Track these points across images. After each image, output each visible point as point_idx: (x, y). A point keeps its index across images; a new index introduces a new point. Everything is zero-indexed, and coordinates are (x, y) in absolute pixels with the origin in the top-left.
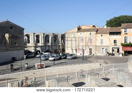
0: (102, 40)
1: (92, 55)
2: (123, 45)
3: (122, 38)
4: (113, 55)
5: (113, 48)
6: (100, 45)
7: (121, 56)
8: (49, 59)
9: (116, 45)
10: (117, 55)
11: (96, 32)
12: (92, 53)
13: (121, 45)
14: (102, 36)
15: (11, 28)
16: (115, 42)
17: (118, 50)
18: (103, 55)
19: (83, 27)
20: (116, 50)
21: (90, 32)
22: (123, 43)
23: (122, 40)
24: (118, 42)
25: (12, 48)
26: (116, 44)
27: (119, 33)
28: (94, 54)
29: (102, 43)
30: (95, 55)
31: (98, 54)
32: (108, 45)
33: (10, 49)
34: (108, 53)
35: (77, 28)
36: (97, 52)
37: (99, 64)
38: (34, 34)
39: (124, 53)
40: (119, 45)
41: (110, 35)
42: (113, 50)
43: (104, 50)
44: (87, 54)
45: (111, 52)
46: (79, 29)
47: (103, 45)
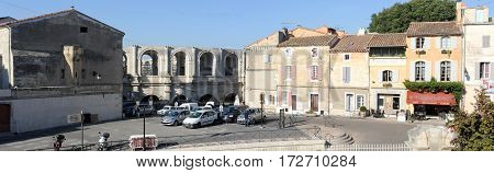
0: (347, 70)
1: (319, 113)
2: (412, 88)
3: (407, 65)
4: (379, 114)
5: (378, 95)
6: (342, 84)
7: (402, 118)
8: (184, 122)
9: (390, 85)
10: (390, 115)
11: (332, 47)
12: (316, 109)
13: (404, 87)
14: (347, 57)
15: (84, 30)
16: (386, 76)
17: (396, 100)
18: (348, 114)
19: (298, 34)
20: (389, 100)
21: (312, 48)
22: (412, 79)
23: (408, 71)
24: (394, 77)
25: (82, 88)
26: (389, 82)
27: (400, 50)
28: (322, 112)
29: (346, 79)
30: (326, 113)
31: (335, 112)
32: (365, 85)
33: (76, 88)
34: (363, 109)
35: (276, 37)
36: (331, 105)
37: (324, 142)
38: (137, 48)
39: (412, 112)
40: (398, 85)
41: (370, 55)
42: (380, 102)
43: (354, 101)
44: (302, 109)
45: (373, 105)
46: (284, 38)
47: (351, 84)
